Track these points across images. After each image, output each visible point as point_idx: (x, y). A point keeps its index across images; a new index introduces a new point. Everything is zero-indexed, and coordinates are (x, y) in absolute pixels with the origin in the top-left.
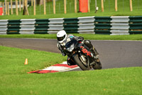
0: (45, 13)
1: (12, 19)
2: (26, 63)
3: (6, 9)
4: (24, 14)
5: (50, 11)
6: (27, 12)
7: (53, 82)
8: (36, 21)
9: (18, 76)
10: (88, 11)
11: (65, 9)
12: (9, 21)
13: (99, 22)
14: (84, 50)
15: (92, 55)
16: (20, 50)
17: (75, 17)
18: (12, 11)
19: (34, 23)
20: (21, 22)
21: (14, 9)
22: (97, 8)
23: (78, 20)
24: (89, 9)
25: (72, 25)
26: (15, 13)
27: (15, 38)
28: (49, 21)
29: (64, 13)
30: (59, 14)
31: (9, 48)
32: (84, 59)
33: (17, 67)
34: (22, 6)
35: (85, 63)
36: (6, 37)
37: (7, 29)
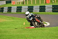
0: (32, 4)
1: (18, 6)
2: (24, 24)
3: (16, 2)
4: (23, 4)
5: (34, 3)
6: (25, 3)
7: (35, 32)
8: (28, 7)
9: (21, 29)
10: (49, 3)
11: (40, 2)
12: (17, 7)
13: (54, 7)
14: (37, 20)
15: (40, 22)
16: (22, 19)
17: (44, 5)
18: (18, 3)
19: (27, 8)
20: (22, 7)
21: (19, 2)
22: (53, 2)
23: (45, 6)
24: (50, 2)
25: (43, 8)
26: (19, 3)
27: (19, 14)
28: (33, 7)
29: (39, 3)
30: (38, 4)
31: (17, 18)
32: (36, 24)
33: (20, 26)
34: (23, 1)
35: (37, 26)
36: (16, 14)
37: (16, 10)
